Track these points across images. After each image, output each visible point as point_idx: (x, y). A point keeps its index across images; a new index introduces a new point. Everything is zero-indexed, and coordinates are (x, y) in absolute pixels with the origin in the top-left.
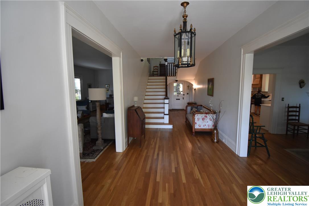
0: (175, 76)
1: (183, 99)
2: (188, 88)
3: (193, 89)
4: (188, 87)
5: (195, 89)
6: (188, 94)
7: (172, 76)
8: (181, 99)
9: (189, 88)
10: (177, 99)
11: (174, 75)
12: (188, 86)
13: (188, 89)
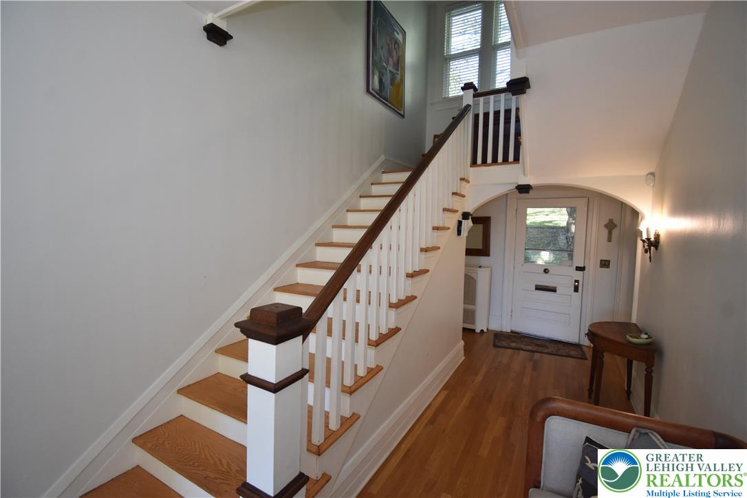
0: (517, 159)
1: (576, 289)
2: (605, 232)
3: (640, 244)
4: (610, 226)
5: (653, 244)
6: (605, 264)
7: (495, 161)
8: (565, 288)
9: (615, 232)
10: (538, 288)
11: (511, 158)
12: (611, 221)
13: (609, 240)
